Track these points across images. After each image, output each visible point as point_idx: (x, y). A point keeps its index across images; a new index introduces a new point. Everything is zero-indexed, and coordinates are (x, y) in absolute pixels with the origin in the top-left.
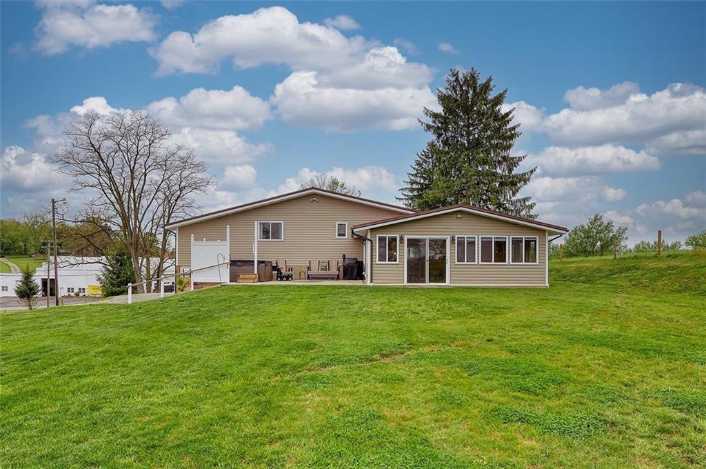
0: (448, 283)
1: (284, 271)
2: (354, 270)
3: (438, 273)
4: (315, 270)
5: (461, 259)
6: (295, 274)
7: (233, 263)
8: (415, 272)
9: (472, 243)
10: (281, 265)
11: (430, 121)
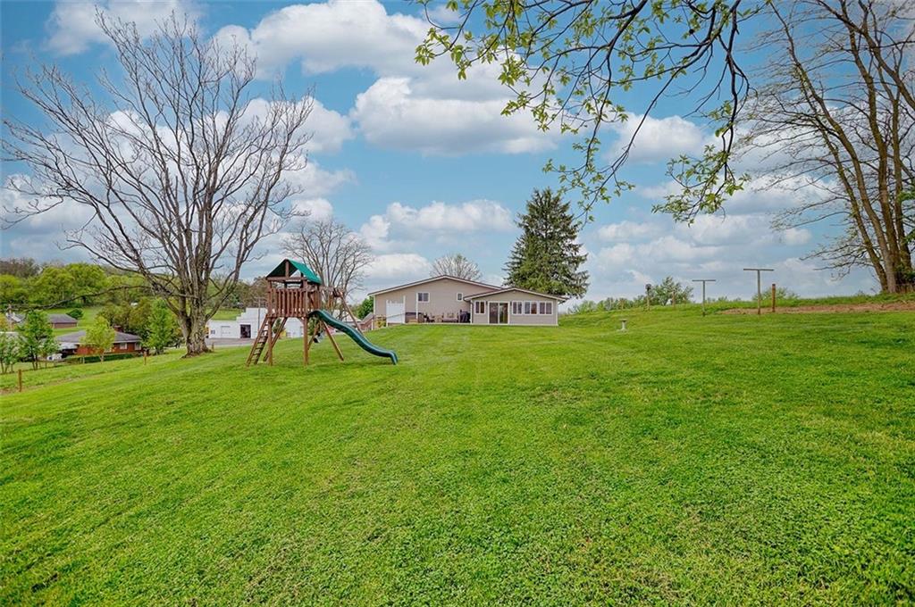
0: (509, 324)
1: (430, 318)
2: (465, 318)
3: (504, 318)
4: (445, 318)
5: (515, 312)
6: (436, 319)
7: (407, 314)
8: (493, 318)
9: (520, 305)
10: (429, 315)
11: (521, 221)
